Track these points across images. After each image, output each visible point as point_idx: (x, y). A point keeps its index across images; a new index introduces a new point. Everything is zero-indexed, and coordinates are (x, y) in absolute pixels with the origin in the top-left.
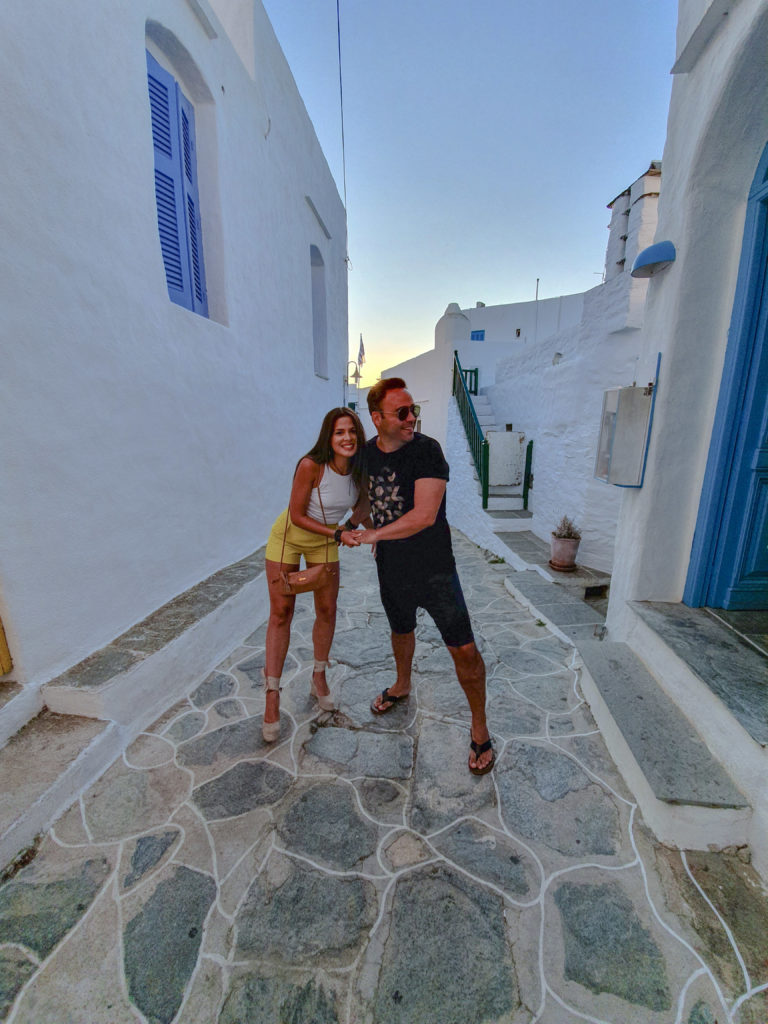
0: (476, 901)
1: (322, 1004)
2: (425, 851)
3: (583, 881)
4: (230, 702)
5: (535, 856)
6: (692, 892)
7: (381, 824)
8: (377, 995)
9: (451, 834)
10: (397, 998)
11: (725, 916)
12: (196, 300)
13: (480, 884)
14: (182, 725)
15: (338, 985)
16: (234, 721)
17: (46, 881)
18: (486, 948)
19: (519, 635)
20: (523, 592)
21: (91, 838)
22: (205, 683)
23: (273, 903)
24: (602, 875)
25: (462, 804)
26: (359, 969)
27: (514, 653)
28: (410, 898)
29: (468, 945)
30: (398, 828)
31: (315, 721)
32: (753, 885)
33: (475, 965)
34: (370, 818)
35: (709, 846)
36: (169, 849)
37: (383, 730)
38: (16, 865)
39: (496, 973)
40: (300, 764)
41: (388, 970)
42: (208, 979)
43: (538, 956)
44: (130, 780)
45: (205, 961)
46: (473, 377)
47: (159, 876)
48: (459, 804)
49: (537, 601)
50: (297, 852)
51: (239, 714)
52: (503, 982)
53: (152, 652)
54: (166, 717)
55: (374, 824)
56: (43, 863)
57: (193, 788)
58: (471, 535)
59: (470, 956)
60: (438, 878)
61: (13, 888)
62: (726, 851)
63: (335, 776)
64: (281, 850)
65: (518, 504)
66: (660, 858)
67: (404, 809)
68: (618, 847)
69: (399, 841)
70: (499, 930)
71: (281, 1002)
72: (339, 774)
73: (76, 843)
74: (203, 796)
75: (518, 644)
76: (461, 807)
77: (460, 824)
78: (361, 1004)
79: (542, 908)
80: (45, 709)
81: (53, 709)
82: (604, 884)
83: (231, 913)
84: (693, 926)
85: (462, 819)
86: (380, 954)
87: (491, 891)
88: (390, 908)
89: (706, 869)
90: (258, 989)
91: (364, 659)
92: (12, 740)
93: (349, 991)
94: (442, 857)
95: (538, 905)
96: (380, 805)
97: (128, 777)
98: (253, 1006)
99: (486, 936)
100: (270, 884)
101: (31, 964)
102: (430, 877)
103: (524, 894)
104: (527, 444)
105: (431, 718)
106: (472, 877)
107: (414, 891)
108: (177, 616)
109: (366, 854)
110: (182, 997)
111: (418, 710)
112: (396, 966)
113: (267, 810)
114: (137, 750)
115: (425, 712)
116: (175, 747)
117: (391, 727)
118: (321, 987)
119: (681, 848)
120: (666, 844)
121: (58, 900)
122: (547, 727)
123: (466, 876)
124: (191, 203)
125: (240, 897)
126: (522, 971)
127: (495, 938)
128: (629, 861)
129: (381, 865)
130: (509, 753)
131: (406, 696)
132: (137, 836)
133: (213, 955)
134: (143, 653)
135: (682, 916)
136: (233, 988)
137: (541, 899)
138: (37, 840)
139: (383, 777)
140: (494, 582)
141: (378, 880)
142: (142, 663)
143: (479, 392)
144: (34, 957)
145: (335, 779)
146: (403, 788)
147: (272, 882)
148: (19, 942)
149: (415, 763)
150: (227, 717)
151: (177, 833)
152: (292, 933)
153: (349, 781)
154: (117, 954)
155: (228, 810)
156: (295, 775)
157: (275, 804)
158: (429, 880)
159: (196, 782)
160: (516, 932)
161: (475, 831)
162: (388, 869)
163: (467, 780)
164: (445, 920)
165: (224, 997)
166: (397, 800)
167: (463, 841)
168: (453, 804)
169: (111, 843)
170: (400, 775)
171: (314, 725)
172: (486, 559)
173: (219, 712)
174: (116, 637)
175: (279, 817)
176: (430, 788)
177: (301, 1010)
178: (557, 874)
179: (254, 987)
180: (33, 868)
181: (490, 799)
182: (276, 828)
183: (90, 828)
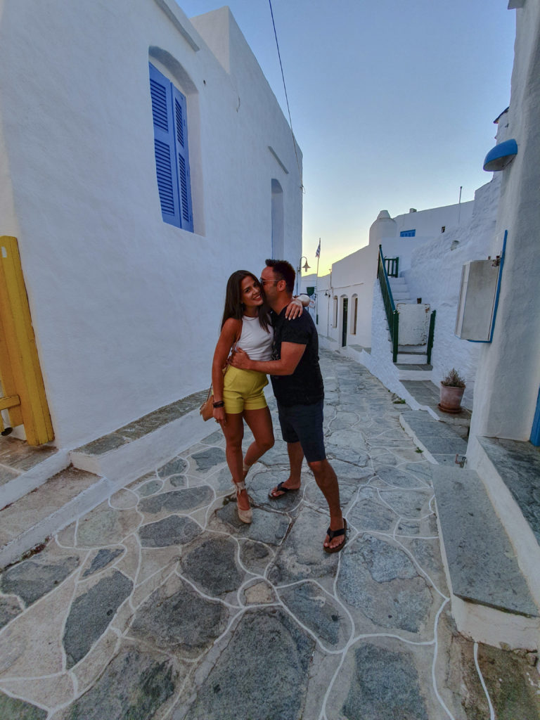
0: (296, 640)
1: (168, 677)
2: (273, 597)
3: (384, 646)
4: (181, 477)
5: (352, 620)
6: (472, 678)
7: (248, 572)
8: (204, 684)
9: (294, 589)
10: (217, 689)
11: (495, 703)
12: (183, 221)
13: (302, 629)
14: (148, 486)
15: (182, 669)
16: (178, 489)
17: (44, 563)
18: (291, 674)
19: (399, 457)
20: (411, 426)
21: (76, 544)
22: (169, 463)
23: (162, 606)
24: (400, 645)
25: (310, 570)
26: (199, 663)
27: (390, 470)
28: (250, 626)
29: (279, 668)
30: (259, 577)
31: (228, 497)
32: (532, 684)
33: (278, 684)
34: (242, 566)
35: (500, 644)
36: (115, 559)
37: (273, 510)
38: (32, 551)
39: (291, 694)
40: (209, 523)
41: (218, 669)
42: (108, 642)
43: (326, 690)
44: (108, 515)
45: (110, 631)
46: (395, 264)
47: (103, 574)
48: (307, 570)
49: (421, 433)
50: (187, 578)
51: (183, 485)
52: (295, 702)
53: (135, 439)
54: (139, 480)
55: (244, 571)
56: (47, 553)
57: (141, 525)
58: (384, 382)
59: (278, 676)
60: (274, 617)
61: (27, 564)
62: (516, 652)
63: (228, 534)
64: (179, 575)
65: (422, 360)
66: (455, 644)
67: (268, 566)
68: (422, 627)
69: (257, 586)
70: (305, 664)
71: (145, 668)
72: (232, 534)
73: (66, 545)
74: (145, 531)
75: (395, 464)
76: (308, 573)
77: (303, 584)
78: (192, 686)
79: (343, 657)
80: (71, 465)
81: (75, 466)
82: (400, 653)
83: (135, 606)
84: (463, 704)
85: (306, 580)
86: (217, 657)
87: (309, 635)
88: (234, 629)
89: (493, 663)
90: (134, 656)
91: (275, 461)
92: (49, 481)
93: (188, 675)
94: (281, 603)
95: (341, 654)
96: (253, 559)
97: (108, 512)
98: (127, 666)
99: (294, 666)
100: (165, 594)
101: (19, 609)
102: (269, 615)
103: (333, 644)
104: (432, 313)
105: (310, 507)
106: (300, 623)
107: (255, 622)
108: (157, 419)
109: (231, 589)
110: (89, 648)
111: (302, 500)
112: (224, 668)
113: (180, 547)
114: (118, 497)
115: (307, 503)
116: (139, 499)
117: (279, 509)
118: (171, 667)
119: (476, 640)
120: (463, 634)
121: (46, 576)
122: (396, 527)
123: (295, 621)
124: (182, 159)
125: (143, 599)
126: (310, 698)
127: (301, 670)
128: (427, 640)
129: (239, 599)
130: (358, 541)
131: (297, 490)
132: (100, 548)
133: (116, 630)
134: (129, 439)
135: (456, 695)
136: (120, 651)
137: (345, 651)
138: (47, 540)
139: (261, 541)
140: (392, 417)
141: (233, 609)
142: (127, 444)
143: (399, 275)
144: (22, 605)
145: (229, 536)
146: (273, 551)
147: (166, 593)
148: (18, 595)
149: (286, 536)
150: (175, 486)
151: (123, 550)
152: (166, 628)
153: (236, 539)
154: (65, 614)
155: (156, 542)
156: (204, 529)
157: (186, 545)
158: (268, 617)
159: (144, 522)
160: (317, 670)
161: (312, 591)
162: (242, 602)
163: (319, 555)
164: (269, 647)
165: (113, 656)
166: (266, 559)
167: (301, 596)
168: (304, 569)
169: (84, 549)
170: (273, 542)
171: (227, 500)
172: (392, 400)
173: (171, 482)
174: (119, 428)
175: (185, 554)
176: (291, 555)
177: (153, 678)
178: (364, 636)
179: (133, 654)
180: (41, 555)
181: (332, 571)
182: (180, 560)
183: (77, 538)
